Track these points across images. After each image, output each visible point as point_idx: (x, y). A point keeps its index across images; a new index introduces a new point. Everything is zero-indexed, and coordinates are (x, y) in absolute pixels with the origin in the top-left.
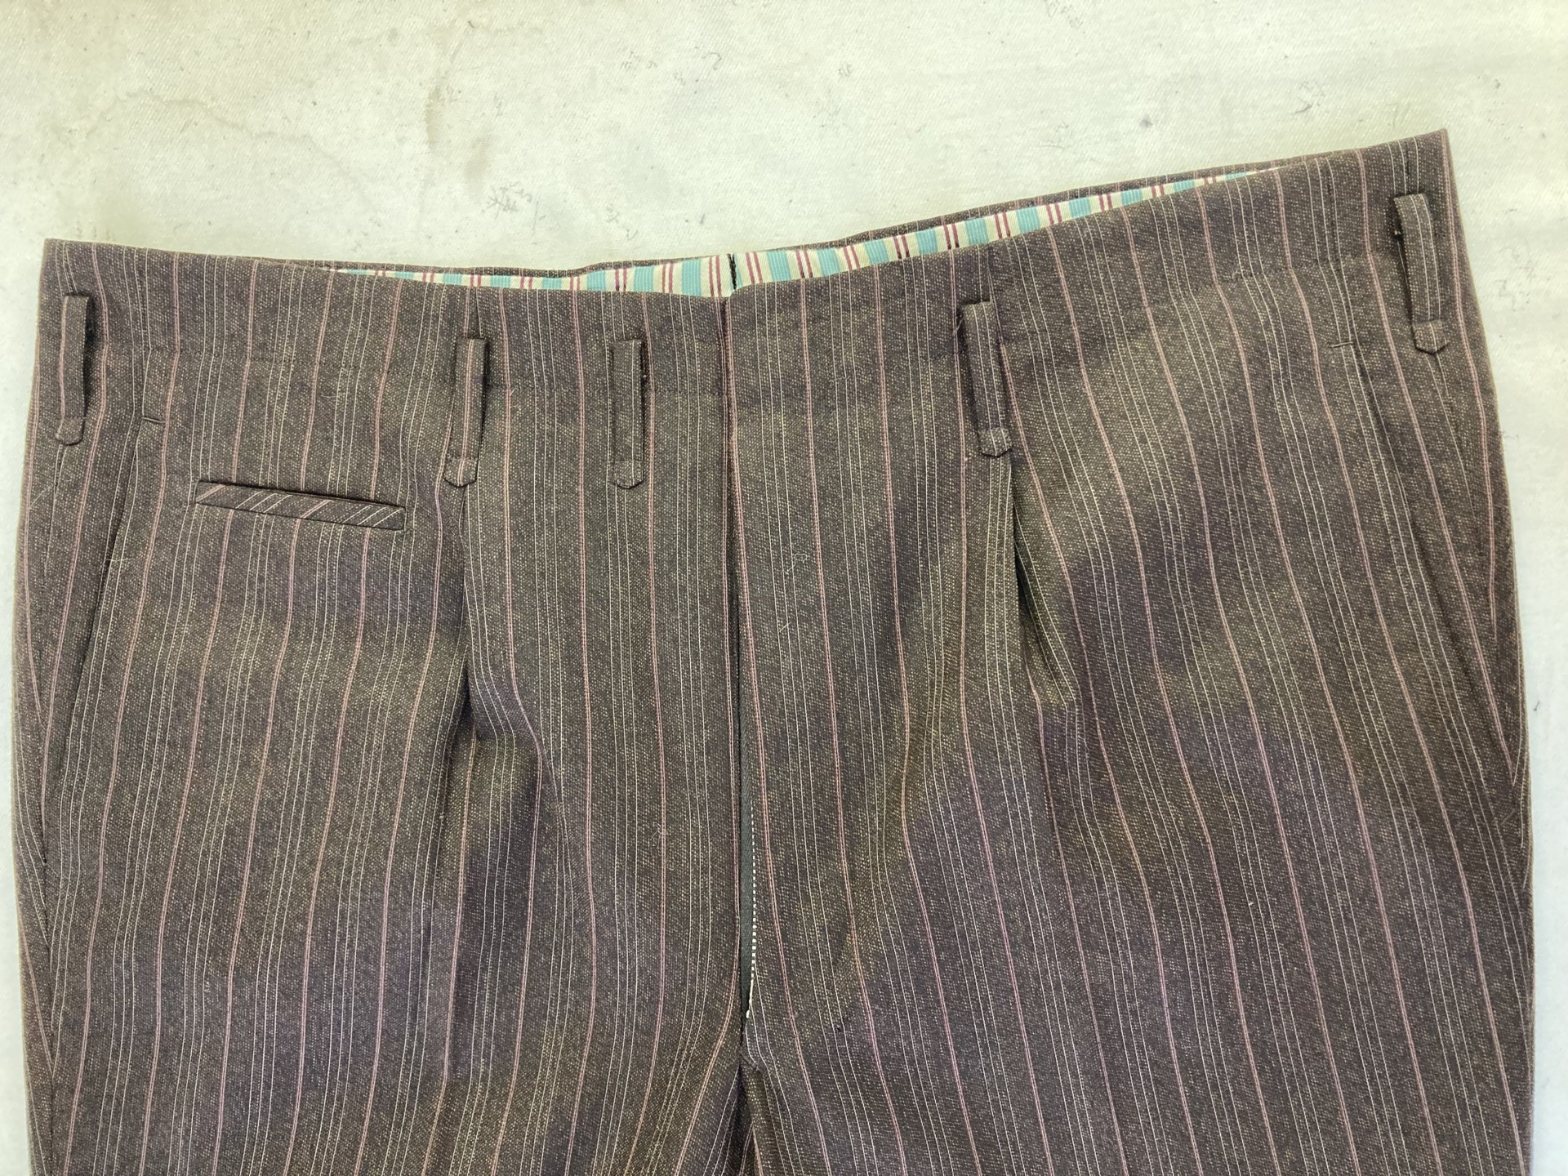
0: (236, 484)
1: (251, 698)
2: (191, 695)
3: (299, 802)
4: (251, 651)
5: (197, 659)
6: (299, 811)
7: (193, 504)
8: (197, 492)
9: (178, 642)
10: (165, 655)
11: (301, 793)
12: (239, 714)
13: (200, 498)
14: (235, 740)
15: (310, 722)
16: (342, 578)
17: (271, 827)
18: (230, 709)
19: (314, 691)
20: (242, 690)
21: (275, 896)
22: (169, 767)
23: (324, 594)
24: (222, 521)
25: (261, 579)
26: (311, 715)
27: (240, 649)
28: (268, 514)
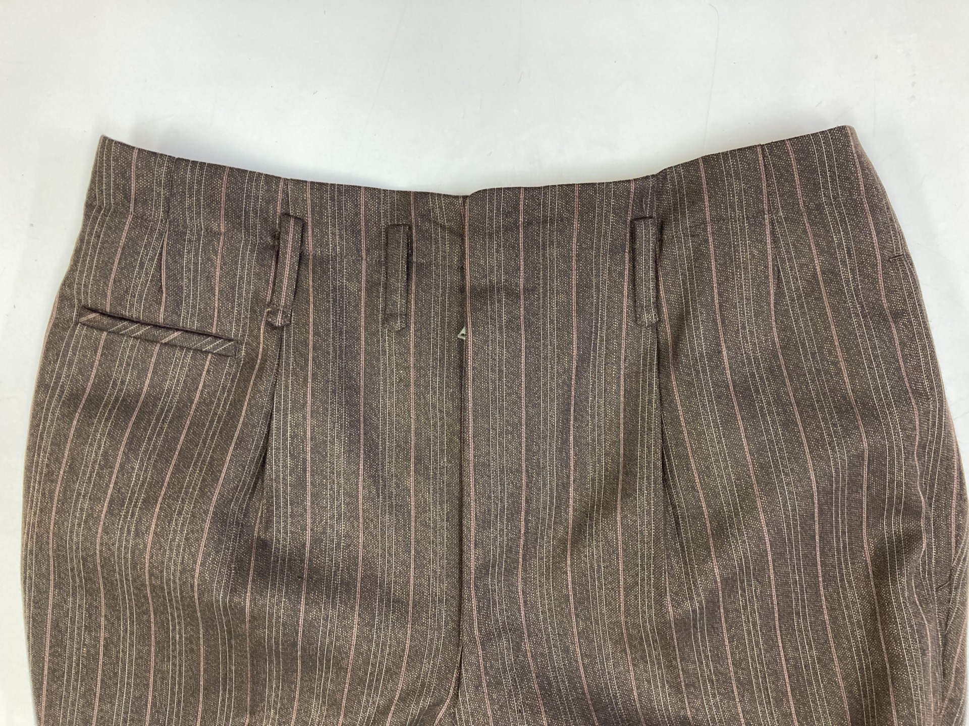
0: (109, 316)
1: (100, 467)
4: (103, 433)
5: (65, 436)
7: (76, 324)
8: (80, 315)
9: (52, 421)
12: (90, 478)
13: (83, 319)
15: (140, 490)
16: (185, 388)
18: (84, 474)
20: (95, 461)
23: (169, 397)
24: (98, 340)
25: (123, 382)
27: (96, 431)
28: (134, 337)
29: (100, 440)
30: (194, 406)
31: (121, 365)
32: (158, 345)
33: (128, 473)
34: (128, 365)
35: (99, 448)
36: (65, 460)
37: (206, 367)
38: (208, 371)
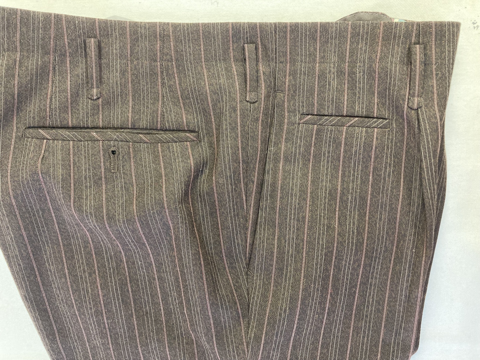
0: (316, 115)
1: (329, 200)
2: (305, 199)
3: (352, 242)
4: (327, 181)
5: (306, 186)
6: (352, 246)
7: (299, 124)
8: (300, 119)
9: (297, 179)
10: (293, 184)
11: (353, 238)
12: (325, 207)
13: (302, 121)
14: (324, 217)
15: (354, 210)
16: (364, 150)
17: (342, 253)
18: (321, 205)
19: (355, 197)
20: (325, 198)
21: (343, 280)
22: (298, 229)
23: (356, 156)
24: (312, 130)
25: (329, 152)
26: (355, 207)
27: (322, 181)
28: (331, 125)
29: (326, 185)
30: (372, 160)
31: (326, 143)
32: (345, 127)
33: (345, 201)
34: (330, 142)
35: (326, 190)
36: (308, 200)
37: (375, 136)
38: (377, 138)
